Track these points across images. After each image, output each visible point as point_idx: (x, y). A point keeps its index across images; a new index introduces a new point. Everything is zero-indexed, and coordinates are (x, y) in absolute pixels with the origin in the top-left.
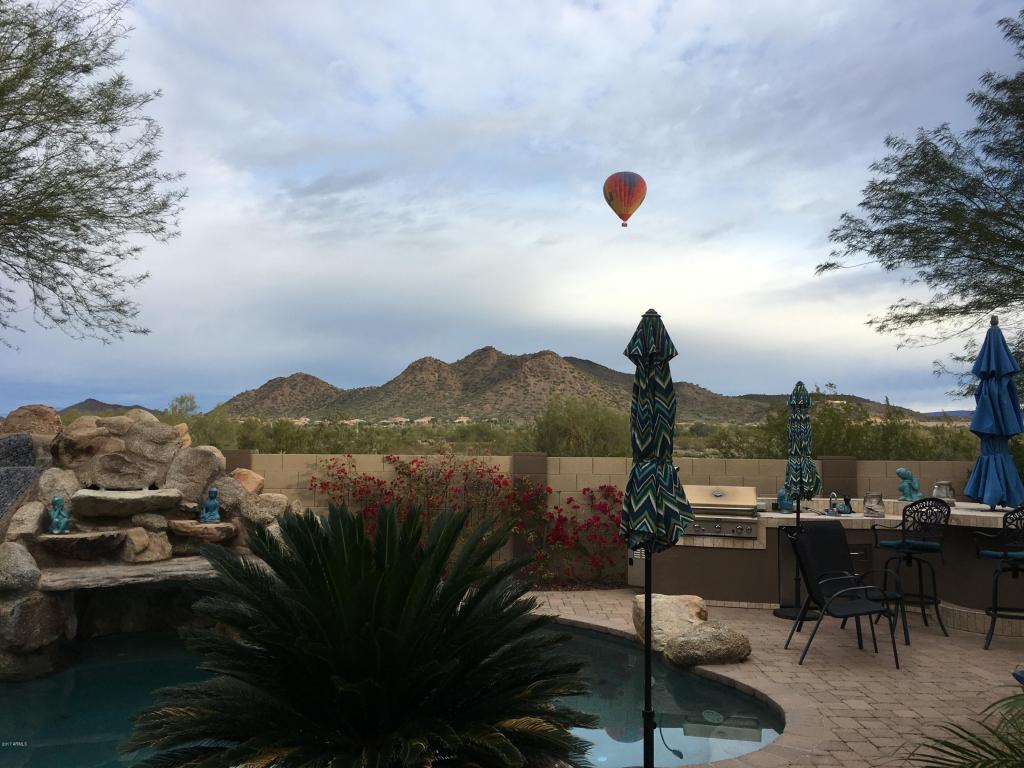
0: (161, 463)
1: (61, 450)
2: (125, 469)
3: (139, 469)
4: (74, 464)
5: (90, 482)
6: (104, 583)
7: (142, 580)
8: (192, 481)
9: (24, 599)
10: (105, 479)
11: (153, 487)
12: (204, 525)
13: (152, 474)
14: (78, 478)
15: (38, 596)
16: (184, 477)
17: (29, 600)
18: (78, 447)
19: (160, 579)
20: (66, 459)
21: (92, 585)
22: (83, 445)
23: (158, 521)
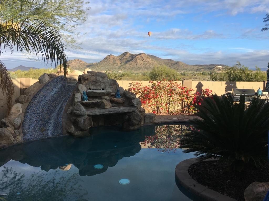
0: (104, 83)
1: (82, 79)
2: (96, 84)
3: (100, 84)
4: (84, 83)
5: (89, 88)
6: (101, 113)
7: (110, 113)
8: (112, 87)
9: (84, 117)
10: (92, 87)
11: (103, 89)
12: (118, 99)
13: (103, 86)
14: (86, 87)
15: (87, 117)
16: (110, 87)
17: (85, 118)
18: (85, 79)
19: (114, 112)
20: (82, 81)
21: (99, 114)
22: (86, 78)
23: (107, 98)
